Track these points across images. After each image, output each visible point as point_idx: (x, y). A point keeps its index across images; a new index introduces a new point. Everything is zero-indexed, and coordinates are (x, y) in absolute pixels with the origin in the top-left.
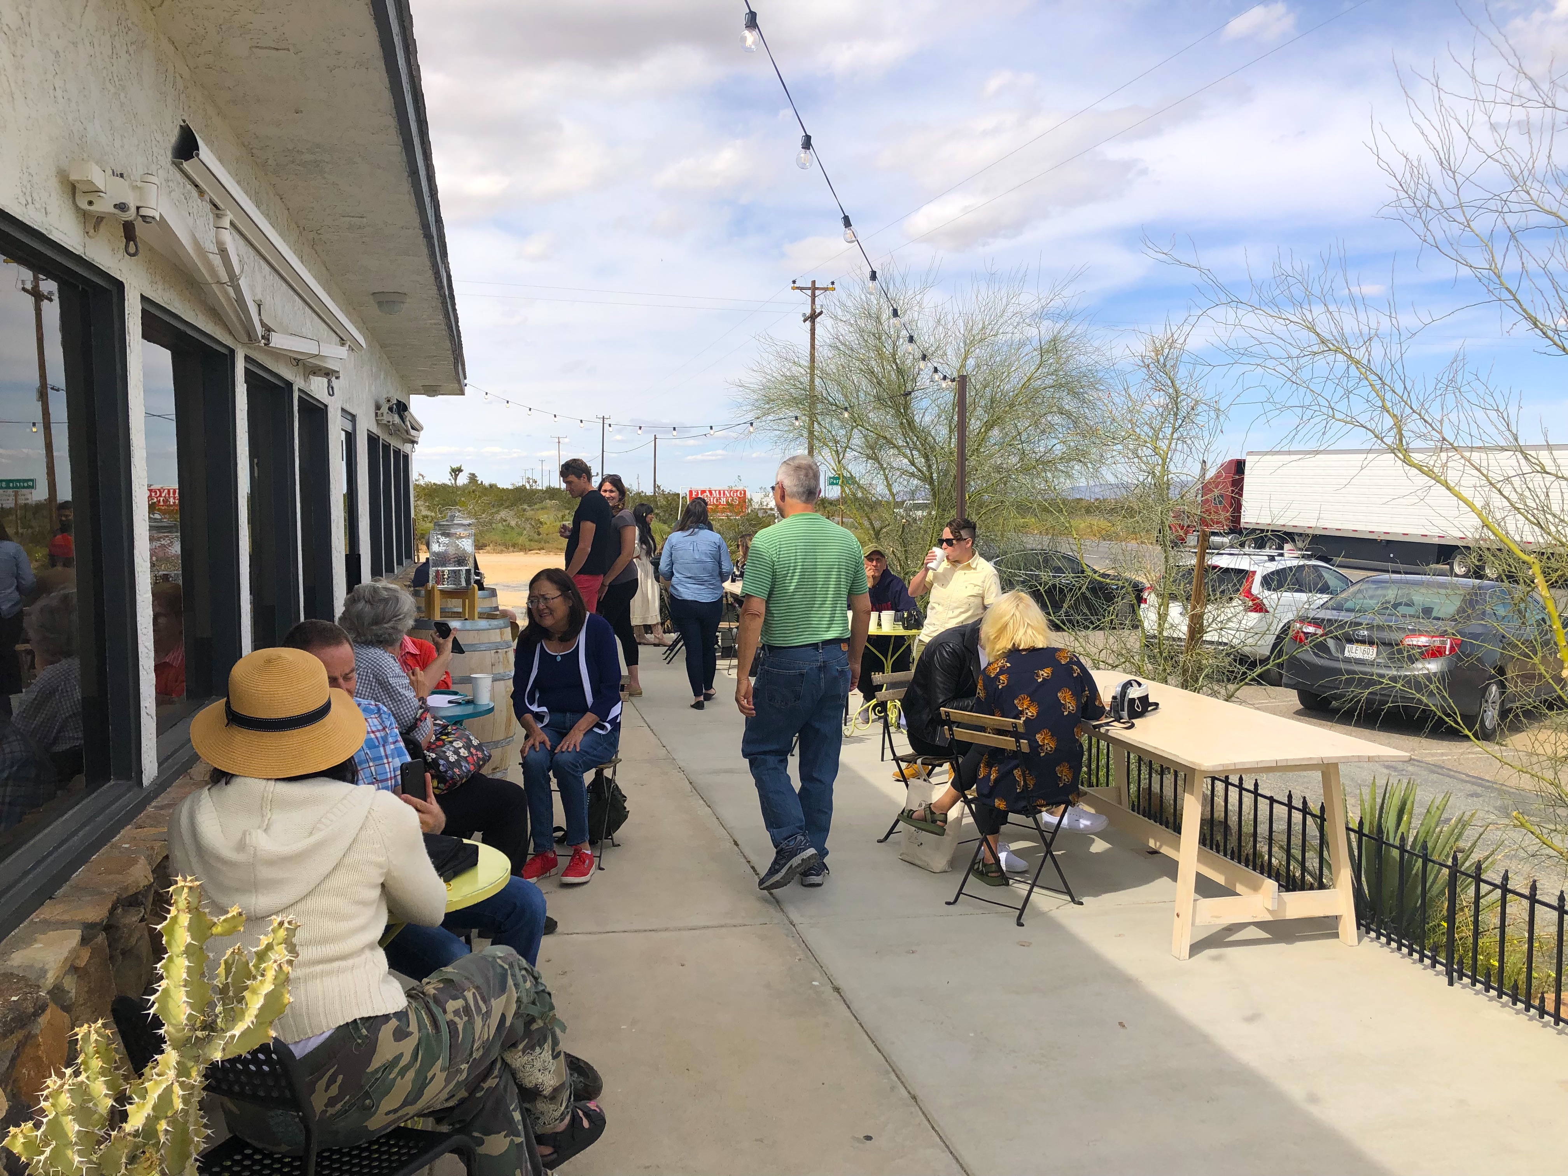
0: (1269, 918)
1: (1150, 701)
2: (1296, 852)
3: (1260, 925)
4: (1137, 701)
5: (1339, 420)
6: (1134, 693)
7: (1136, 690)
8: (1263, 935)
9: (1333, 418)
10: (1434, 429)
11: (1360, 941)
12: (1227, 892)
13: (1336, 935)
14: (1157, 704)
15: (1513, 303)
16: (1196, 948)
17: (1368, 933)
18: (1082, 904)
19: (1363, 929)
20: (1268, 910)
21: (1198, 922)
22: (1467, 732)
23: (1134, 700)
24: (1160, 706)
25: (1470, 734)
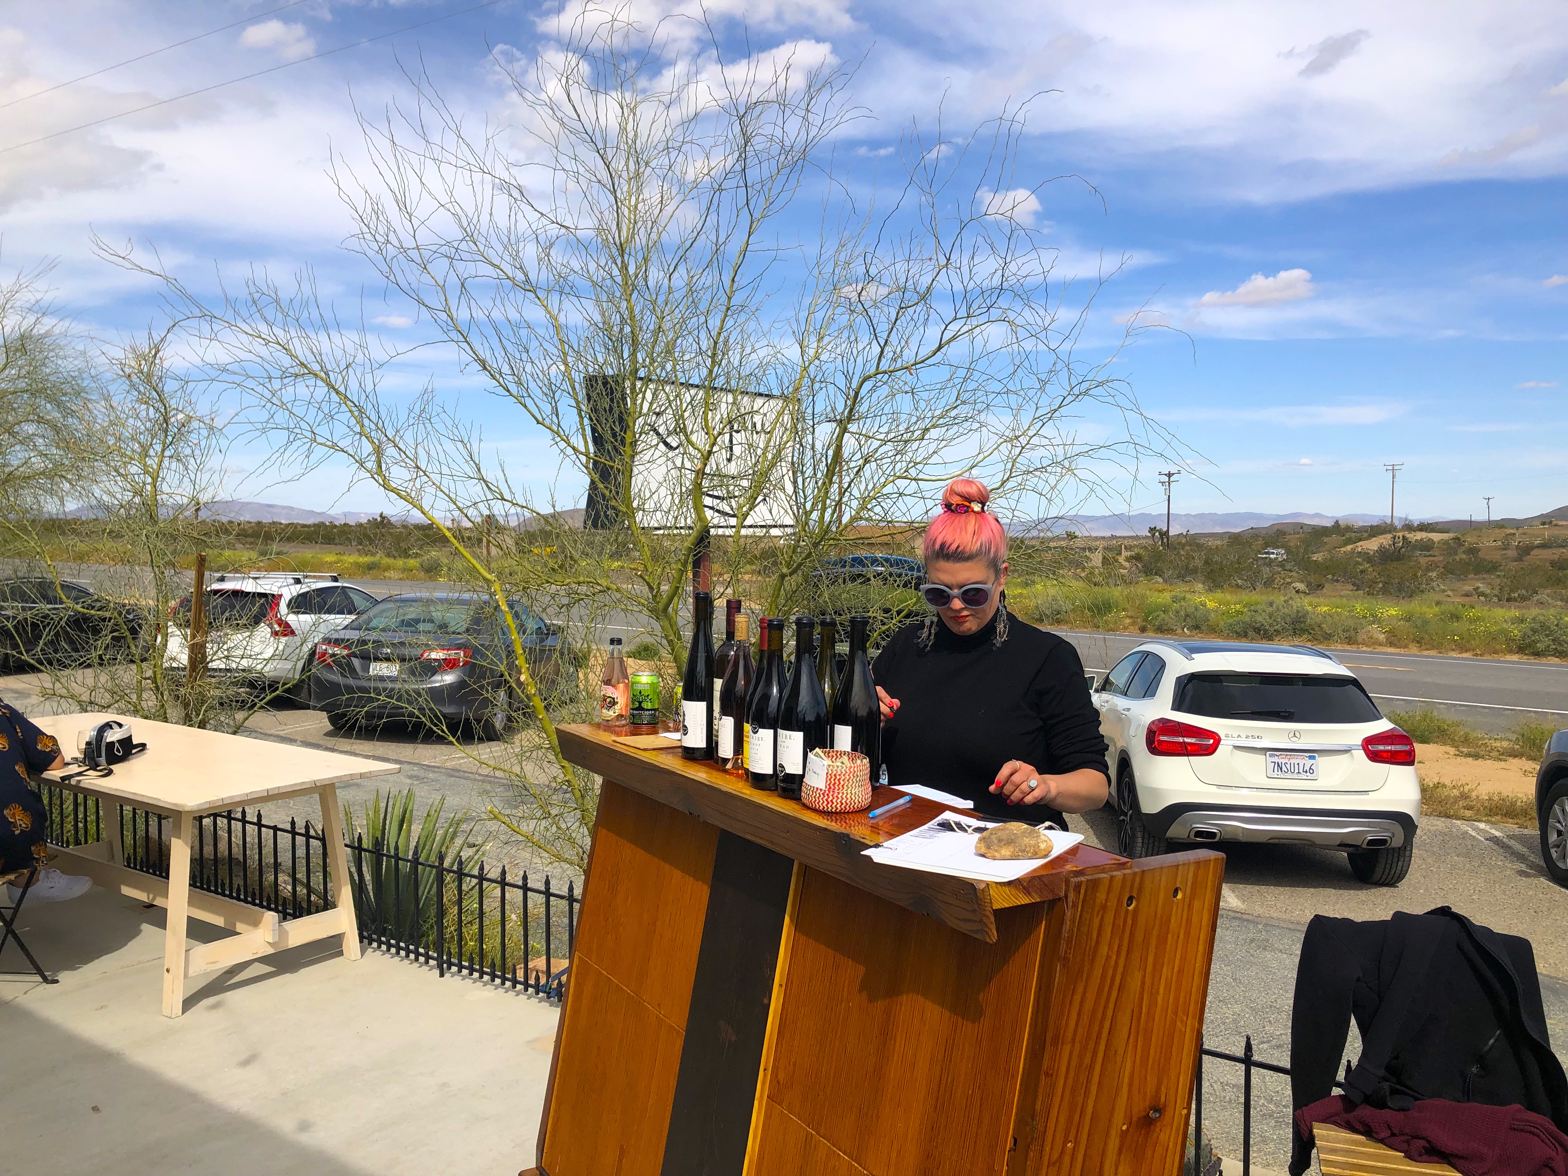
0: (271, 951)
1: (135, 742)
2: (301, 875)
3: (264, 960)
4: (117, 745)
5: (321, 444)
6: (112, 736)
7: (115, 733)
8: (267, 969)
9: (315, 441)
10: (407, 457)
11: (363, 952)
12: (229, 932)
13: (341, 953)
14: (143, 746)
15: (465, 345)
16: (189, 1003)
17: (370, 944)
18: (57, 982)
19: (366, 941)
20: (269, 943)
21: (191, 973)
22: (451, 738)
23: (113, 743)
24: (148, 747)
25: (454, 740)
